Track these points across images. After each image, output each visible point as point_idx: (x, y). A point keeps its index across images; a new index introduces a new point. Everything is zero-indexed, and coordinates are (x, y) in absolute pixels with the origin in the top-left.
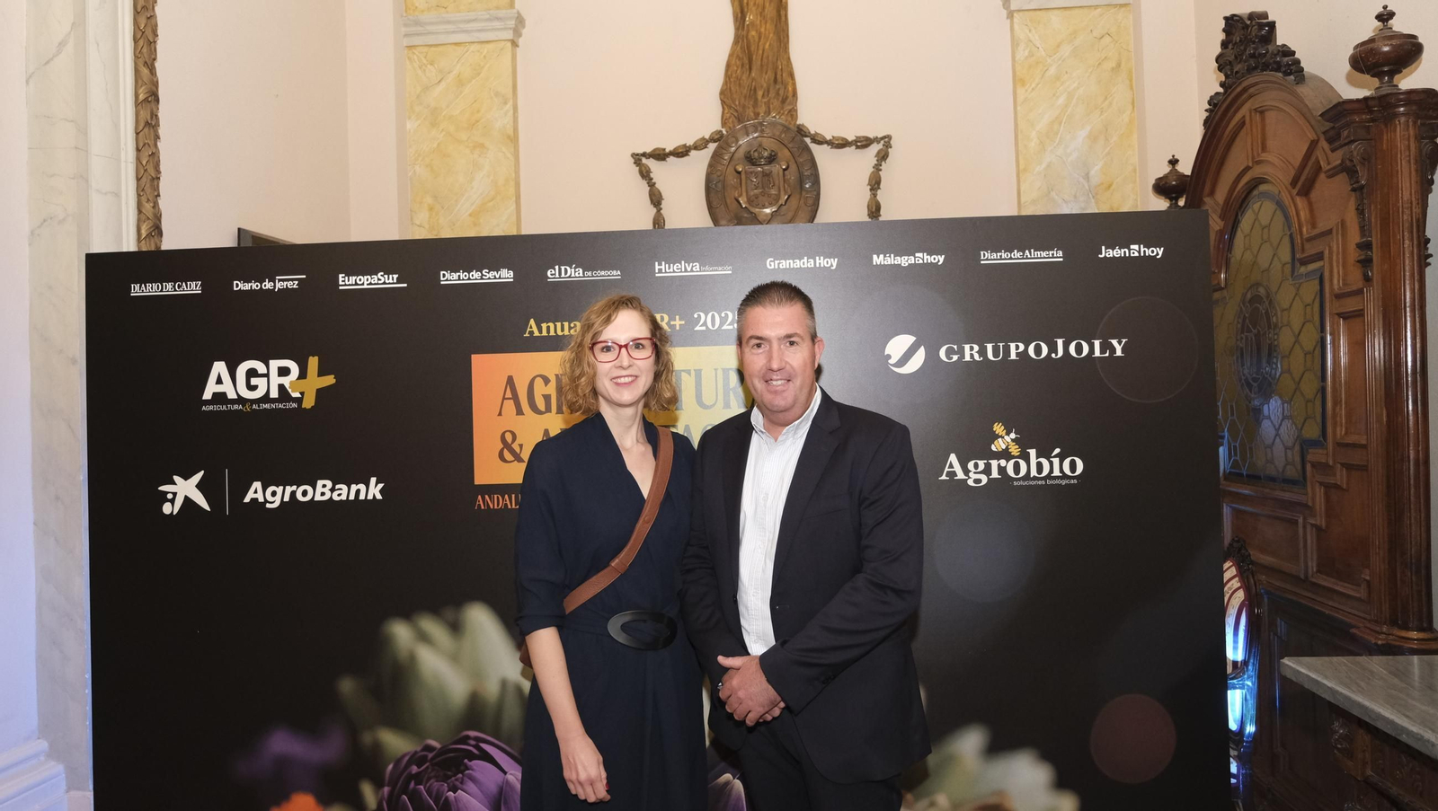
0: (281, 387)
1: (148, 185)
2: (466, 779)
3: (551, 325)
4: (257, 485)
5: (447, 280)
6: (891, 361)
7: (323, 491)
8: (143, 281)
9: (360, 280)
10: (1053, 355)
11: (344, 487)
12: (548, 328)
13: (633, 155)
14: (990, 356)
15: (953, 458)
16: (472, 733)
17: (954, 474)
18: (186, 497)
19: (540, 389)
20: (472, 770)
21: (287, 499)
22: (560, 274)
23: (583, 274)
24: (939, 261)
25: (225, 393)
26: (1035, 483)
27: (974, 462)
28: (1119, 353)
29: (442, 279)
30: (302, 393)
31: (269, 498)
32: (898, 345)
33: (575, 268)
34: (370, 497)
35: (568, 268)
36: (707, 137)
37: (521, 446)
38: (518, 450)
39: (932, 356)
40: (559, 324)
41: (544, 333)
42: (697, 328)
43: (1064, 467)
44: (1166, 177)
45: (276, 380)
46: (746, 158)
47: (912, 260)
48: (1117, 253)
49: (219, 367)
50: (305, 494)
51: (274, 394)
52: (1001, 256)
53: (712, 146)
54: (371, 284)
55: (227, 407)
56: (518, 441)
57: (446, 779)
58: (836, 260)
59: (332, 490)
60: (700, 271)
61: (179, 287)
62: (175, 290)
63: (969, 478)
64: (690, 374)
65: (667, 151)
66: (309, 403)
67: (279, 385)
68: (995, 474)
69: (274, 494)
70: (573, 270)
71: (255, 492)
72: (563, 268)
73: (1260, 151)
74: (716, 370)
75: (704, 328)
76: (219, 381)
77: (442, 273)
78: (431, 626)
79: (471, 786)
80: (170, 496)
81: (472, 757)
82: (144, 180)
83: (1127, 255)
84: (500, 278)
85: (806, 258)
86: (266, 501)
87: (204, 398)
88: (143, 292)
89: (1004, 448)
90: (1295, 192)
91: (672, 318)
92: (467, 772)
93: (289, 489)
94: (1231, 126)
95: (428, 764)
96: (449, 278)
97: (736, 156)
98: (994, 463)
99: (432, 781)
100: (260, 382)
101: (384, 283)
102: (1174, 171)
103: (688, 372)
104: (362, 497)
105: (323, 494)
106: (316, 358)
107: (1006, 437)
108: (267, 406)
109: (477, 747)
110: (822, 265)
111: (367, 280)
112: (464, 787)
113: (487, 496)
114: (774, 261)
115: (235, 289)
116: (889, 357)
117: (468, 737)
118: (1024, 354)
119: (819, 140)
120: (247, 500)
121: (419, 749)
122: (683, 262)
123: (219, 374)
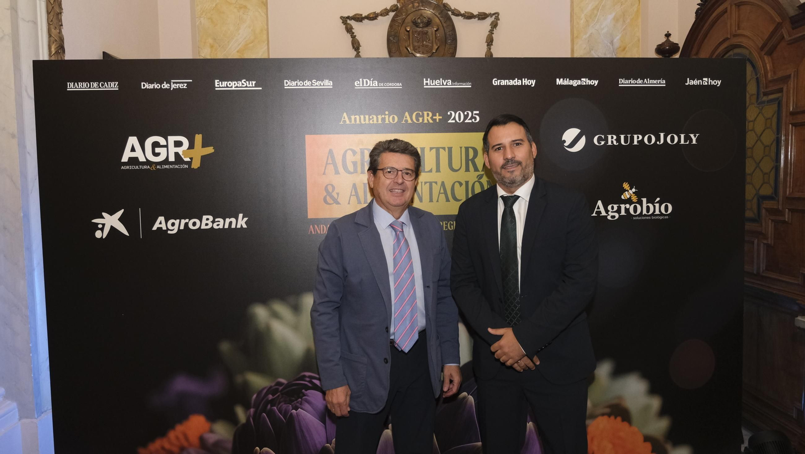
0: (177, 154)
1: (55, 18)
2: (303, 402)
3: (357, 117)
4: (162, 219)
5: (289, 86)
6: (565, 144)
7: (206, 222)
8: (76, 80)
9: (230, 84)
10: (658, 143)
11: (221, 220)
12: (355, 118)
13: (341, 18)
14: (623, 142)
15: (600, 203)
16: (307, 374)
17: (600, 212)
18: (112, 227)
19: (350, 157)
20: (308, 396)
21: (182, 227)
22: (363, 84)
23: (378, 85)
24: (595, 84)
25: (137, 158)
26: (645, 218)
27: (611, 205)
28: (694, 142)
29: (285, 85)
30: (191, 159)
31: (170, 227)
32: (570, 135)
33: (373, 81)
34: (239, 226)
35: (368, 81)
36: (388, 8)
37: (338, 194)
38: (336, 196)
39: (589, 142)
40: (362, 117)
41: (353, 122)
42: (450, 121)
43: (661, 209)
44: (663, 44)
45: (173, 150)
46: (413, 22)
47: (579, 82)
48: (696, 82)
49: (133, 141)
50: (194, 224)
51: (172, 158)
52: (631, 82)
53: (392, 14)
54: (237, 87)
55: (139, 167)
56: (336, 191)
57: (291, 402)
58: (535, 81)
59: (213, 222)
60: (452, 85)
61: (102, 85)
62: (100, 88)
63: (609, 215)
64: (445, 150)
65: (363, 16)
66: (196, 165)
67: (175, 153)
68: (623, 213)
69: (173, 224)
70: (371, 82)
71: (160, 223)
72: (365, 80)
73: (737, 29)
74: (461, 148)
75: (454, 121)
76: (133, 150)
77: (285, 81)
78: (280, 308)
79: (307, 406)
80: (100, 226)
81: (307, 388)
82: (52, 13)
83: (701, 84)
84: (324, 86)
85: (516, 79)
86: (168, 229)
87: (122, 161)
88: (76, 88)
89: (628, 197)
90: (763, 53)
91: (434, 115)
92: (304, 397)
93: (183, 222)
94: (714, 15)
95: (279, 394)
96: (289, 84)
97: (406, 21)
98: (623, 206)
99: (281, 404)
100: (162, 151)
101: (246, 87)
102: (668, 41)
103: (444, 148)
104: (233, 226)
105: (207, 225)
106: (200, 136)
107: (630, 191)
108: (167, 167)
109: (311, 382)
110: (526, 84)
111: (235, 84)
112: (304, 407)
113: (316, 226)
114: (497, 80)
115: (142, 88)
116: (565, 141)
117: (305, 376)
118: (641, 142)
119: (457, 14)
120: (155, 228)
121: (273, 384)
122: (441, 79)
123: (133, 146)
